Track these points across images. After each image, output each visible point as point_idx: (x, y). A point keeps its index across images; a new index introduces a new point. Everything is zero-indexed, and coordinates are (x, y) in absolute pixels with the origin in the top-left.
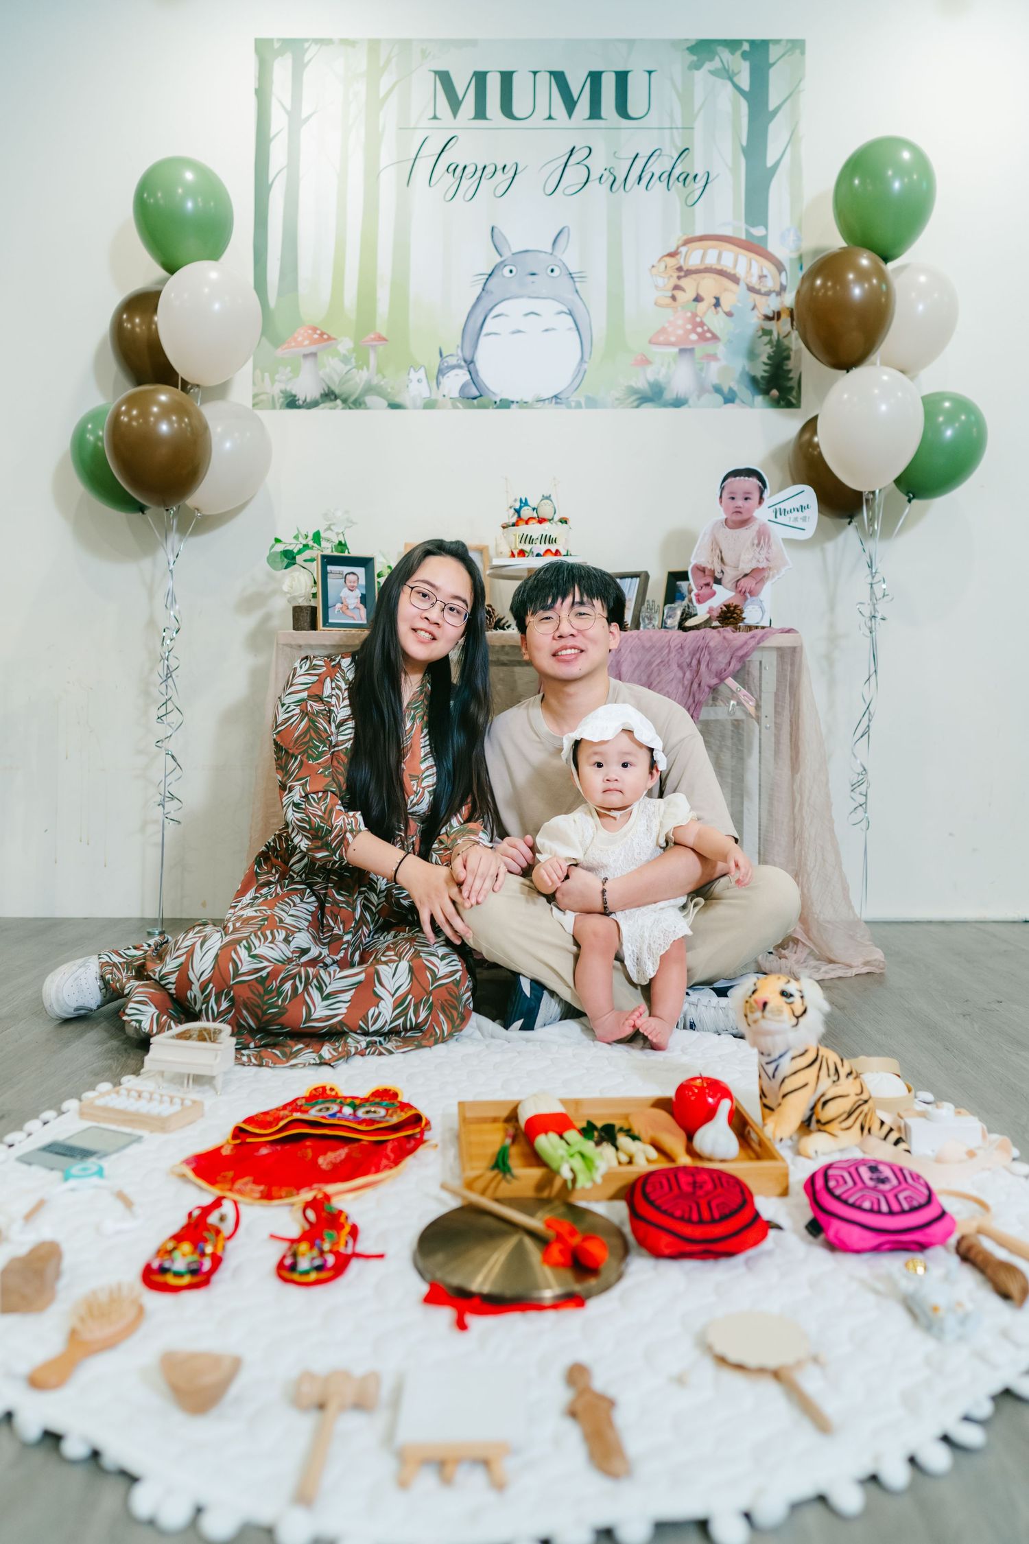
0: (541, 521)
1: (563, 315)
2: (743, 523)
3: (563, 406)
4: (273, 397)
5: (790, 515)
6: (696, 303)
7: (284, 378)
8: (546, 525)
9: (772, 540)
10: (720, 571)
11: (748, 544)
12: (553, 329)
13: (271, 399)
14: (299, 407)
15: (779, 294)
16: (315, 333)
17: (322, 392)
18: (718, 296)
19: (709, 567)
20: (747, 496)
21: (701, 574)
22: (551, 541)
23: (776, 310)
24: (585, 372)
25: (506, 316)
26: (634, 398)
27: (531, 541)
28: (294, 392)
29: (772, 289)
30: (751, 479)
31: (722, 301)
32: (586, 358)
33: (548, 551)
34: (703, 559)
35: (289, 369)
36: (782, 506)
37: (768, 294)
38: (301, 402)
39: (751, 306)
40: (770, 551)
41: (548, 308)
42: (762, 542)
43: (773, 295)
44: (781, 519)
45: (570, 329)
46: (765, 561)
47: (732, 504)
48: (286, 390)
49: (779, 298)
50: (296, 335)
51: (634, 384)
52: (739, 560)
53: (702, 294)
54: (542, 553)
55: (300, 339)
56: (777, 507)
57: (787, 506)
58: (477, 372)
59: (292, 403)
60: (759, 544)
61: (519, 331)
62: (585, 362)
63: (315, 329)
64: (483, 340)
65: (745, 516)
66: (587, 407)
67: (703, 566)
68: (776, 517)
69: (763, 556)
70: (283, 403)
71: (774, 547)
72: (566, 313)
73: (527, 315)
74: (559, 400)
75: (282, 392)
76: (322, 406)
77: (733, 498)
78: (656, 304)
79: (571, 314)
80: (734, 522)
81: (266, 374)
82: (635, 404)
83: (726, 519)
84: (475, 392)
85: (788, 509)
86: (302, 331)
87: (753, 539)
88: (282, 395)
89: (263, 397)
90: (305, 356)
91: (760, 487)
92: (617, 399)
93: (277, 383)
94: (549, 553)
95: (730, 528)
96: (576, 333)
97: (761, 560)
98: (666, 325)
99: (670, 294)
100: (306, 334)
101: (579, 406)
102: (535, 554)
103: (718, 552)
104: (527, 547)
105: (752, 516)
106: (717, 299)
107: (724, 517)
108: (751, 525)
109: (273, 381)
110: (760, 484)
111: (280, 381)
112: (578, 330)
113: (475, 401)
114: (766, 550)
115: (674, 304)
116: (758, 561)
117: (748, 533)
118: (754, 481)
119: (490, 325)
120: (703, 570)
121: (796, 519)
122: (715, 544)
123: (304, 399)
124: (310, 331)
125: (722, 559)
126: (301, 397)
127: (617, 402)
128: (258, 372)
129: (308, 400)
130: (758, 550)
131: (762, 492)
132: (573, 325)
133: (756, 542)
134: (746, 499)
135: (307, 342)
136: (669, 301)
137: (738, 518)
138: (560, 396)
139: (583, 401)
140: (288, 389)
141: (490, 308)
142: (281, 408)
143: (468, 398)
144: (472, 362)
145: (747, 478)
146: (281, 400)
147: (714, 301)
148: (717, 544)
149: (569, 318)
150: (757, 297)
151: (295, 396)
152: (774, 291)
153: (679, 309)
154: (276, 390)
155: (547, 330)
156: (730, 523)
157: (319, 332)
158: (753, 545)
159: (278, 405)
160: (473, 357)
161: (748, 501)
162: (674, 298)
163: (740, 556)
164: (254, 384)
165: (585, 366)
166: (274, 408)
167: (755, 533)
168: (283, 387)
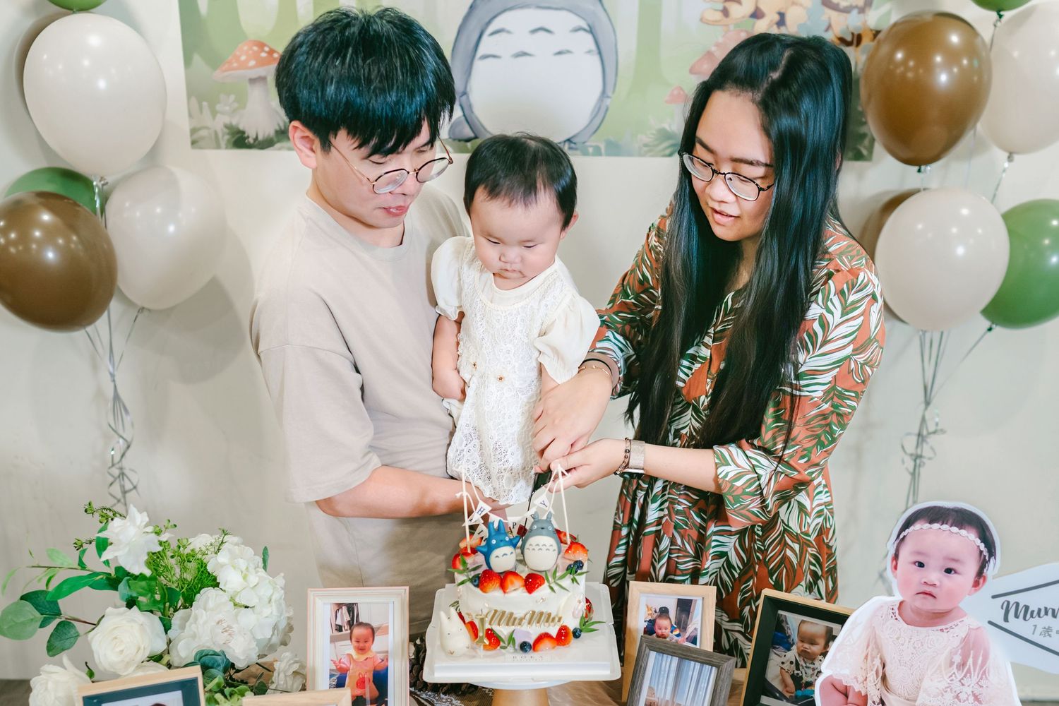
0: (532, 582)
1: (582, 33)
2: (936, 618)
3: (578, 152)
4: (216, 133)
5: (1036, 620)
6: (753, 20)
7: (227, 108)
8: (543, 590)
9: (990, 663)
10: (877, 700)
11: (942, 659)
12: (569, 52)
13: (213, 136)
14: (250, 147)
15: (862, 10)
16: (263, 51)
17: (277, 128)
18: (782, 11)
19: (857, 687)
20: (952, 565)
21: (840, 698)
22: (549, 618)
23: (856, 33)
24: (607, 110)
25: (509, 32)
26: (666, 144)
27: (511, 620)
28: (241, 128)
29: (854, 4)
30: (963, 532)
31: (788, 19)
32: (609, 92)
33: (543, 637)
34: (847, 672)
35: (232, 97)
36: (1023, 599)
37: (847, 10)
38: (251, 140)
39: (826, 24)
40: (982, 683)
41: (562, 21)
42: (970, 661)
43: (855, 12)
44: (1015, 624)
45: (589, 52)
46: (971, 699)
47: (918, 576)
48: (231, 123)
49: (862, 15)
50: (238, 53)
51: (667, 127)
52: (918, 688)
53: (763, 7)
54: (532, 643)
55: (243, 58)
56: (1012, 599)
57: (1033, 600)
58: (470, 106)
59: (240, 140)
60: (963, 664)
61: (525, 54)
62: (608, 97)
63: (261, 45)
64: (479, 65)
65: (940, 606)
66: (608, 154)
67: (845, 684)
68: (1006, 619)
69: (969, 690)
70: (228, 140)
71: (993, 678)
72: (585, 30)
73: (534, 31)
74: (573, 145)
75: (226, 126)
76: (278, 145)
77: (921, 565)
78: (701, 20)
79: (591, 31)
80: (918, 612)
81: (205, 104)
82: (668, 152)
83: (901, 603)
84: (468, 133)
85: (1033, 607)
86: (246, 48)
87: (952, 653)
88: (226, 131)
89: (203, 133)
90: (252, 81)
91: (981, 552)
92: (646, 145)
93: (219, 115)
94: (546, 644)
95: (908, 624)
96: (596, 59)
97: (963, 696)
98: (713, 49)
99: (720, 7)
100: (250, 52)
101: (597, 152)
102: (518, 642)
103: (878, 662)
104: (503, 631)
105: (957, 607)
106: (782, 15)
107: (898, 597)
108: (950, 624)
109: (214, 113)
110: (982, 546)
111: (223, 113)
112: (600, 53)
113: (469, 144)
114: (975, 678)
115: (726, 21)
116: (957, 697)
117: (942, 641)
118: (970, 537)
119: (487, 45)
120: (845, 693)
121: (1047, 631)
122: (874, 646)
123: (254, 137)
124: (255, 48)
125: (884, 678)
126: (251, 133)
127: (646, 149)
128: (194, 100)
129: (260, 138)
130: (959, 675)
131: (983, 565)
132: (593, 47)
133: (958, 659)
134: (949, 571)
135: (252, 63)
136: (719, 16)
137: (928, 605)
138: (574, 140)
139: (602, 147)
140: (234, 123)
141: (487, 20)
142: (227, 148)
143: (460, 140)
144: (465, 93)
145: (955, 529)
146: (227, 137)
147: (777, 18)
148: (878, 648)
149: (589, 37)
150: (834, 15)
151: (243, 132)
152: (856, 7)
153: (732, 27)
154: (219, 123)
155: (560, 53)
156: (907, 611)
157: (267, 49)
158: (952, 664)
159: (223, 144)
160: (466, 88)
161: (953, 575)
162: (725, 12)
163: (921, 680)
164: (190, 116)
165: (608, 102)
166: (218, 147)
167: (956, 642)
168: (227, 120)
